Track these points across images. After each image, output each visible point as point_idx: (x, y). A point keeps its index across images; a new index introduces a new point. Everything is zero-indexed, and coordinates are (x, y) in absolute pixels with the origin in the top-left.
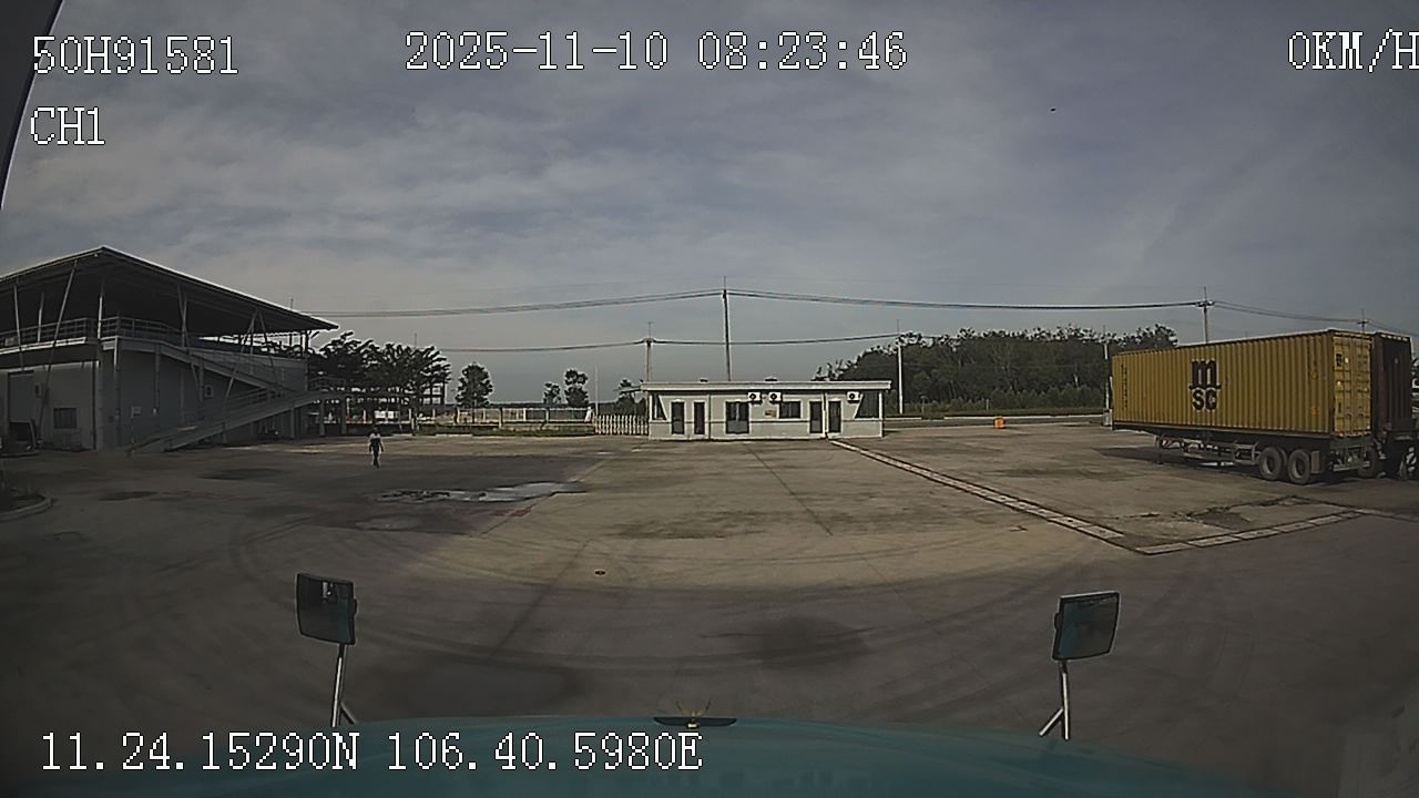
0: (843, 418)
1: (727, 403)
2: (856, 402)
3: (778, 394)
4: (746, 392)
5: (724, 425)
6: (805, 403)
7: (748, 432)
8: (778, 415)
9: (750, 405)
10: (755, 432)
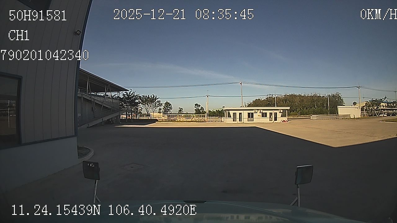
0: (277, 117)
1: (248, 113)
2: (281, 113)
3: (262, 110)
4: (253, 110)
5: (247, 119)
6: (268, 112)
7: (253, 121)
8: (261, 116)
9: (254, 113)
10: (255, 120)
